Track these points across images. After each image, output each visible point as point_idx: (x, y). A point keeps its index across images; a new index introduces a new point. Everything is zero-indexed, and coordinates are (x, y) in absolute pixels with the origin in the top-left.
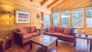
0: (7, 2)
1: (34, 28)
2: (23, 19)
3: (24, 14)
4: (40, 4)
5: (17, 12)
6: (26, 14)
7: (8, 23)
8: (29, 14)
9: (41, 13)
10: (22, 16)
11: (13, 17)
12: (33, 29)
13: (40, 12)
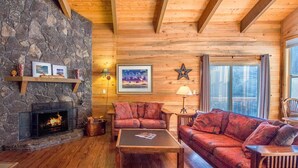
0: (103, 53)
1: (155, 107)
2: (132, 83)
3: (135, 72)
4: (194, 26)
5: (121, 69)
6: (139, 71)
7: (104, 92)
8: (149, 68)
9: (197, 60)
10: (130, 76)
11: (112, 79)
12: (154, 111)
13: (193, 55)
